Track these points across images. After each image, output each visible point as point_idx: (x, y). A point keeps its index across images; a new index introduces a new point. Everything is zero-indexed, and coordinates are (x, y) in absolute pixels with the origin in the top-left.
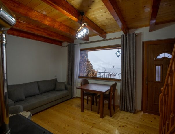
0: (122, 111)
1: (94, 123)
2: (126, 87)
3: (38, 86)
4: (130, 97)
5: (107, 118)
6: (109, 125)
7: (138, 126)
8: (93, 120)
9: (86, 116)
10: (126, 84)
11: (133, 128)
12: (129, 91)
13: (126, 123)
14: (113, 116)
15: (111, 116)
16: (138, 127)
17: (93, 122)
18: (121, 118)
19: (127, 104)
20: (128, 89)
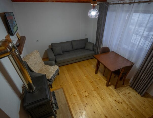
1: (98, 88)
2: (145, 71)
5: (111, 88)
6: (108, 94)
7: (133, 109)
8: (99, 85)
9: (96, 79)
10: (146, 69)
11: (127, 108)
13: (124, 101)
14: (117, 89)
15: (115, 88)
16: (132, 110)
17: (98, 86)
18: (123, 94)
20: (146, 74)
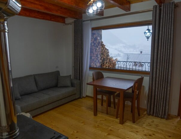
0: (151, 116)
1: (111, 130)
2: (157, 82)
3: (35, 81)
4: (161, 98)
5: (129, 124)
6: (131, 132)
7: (170, 135)
8: (110, 126)
9: (101, 121)
10: (157, 80)
11: (164, 137)
12: (161, 89)
13: (155, 131)
14: (136, 122)
15: (134, 122)
16: (170, 137)
17: (110, 128)
18: (147, 125)
19: (158, 107)
20: (159, 86)
